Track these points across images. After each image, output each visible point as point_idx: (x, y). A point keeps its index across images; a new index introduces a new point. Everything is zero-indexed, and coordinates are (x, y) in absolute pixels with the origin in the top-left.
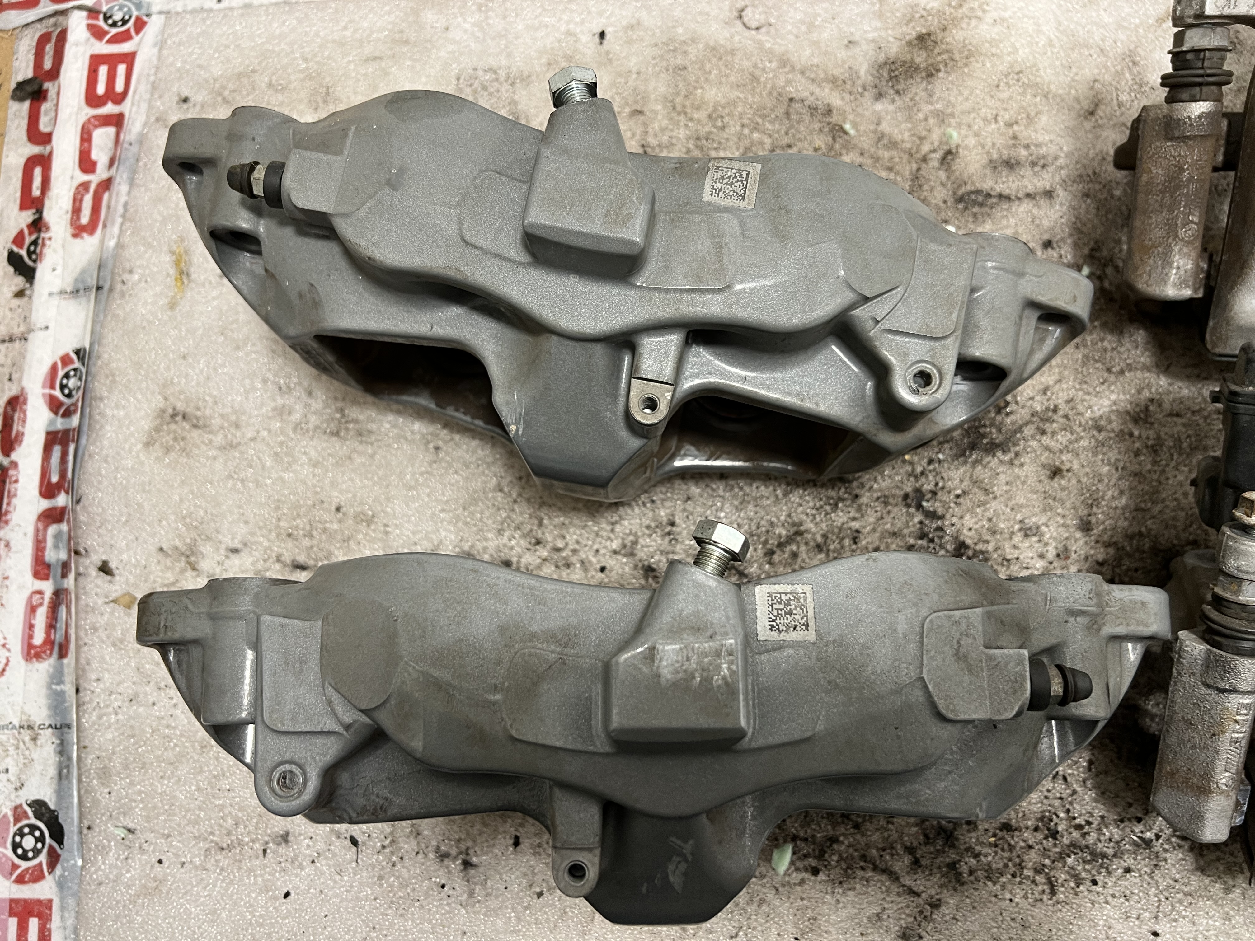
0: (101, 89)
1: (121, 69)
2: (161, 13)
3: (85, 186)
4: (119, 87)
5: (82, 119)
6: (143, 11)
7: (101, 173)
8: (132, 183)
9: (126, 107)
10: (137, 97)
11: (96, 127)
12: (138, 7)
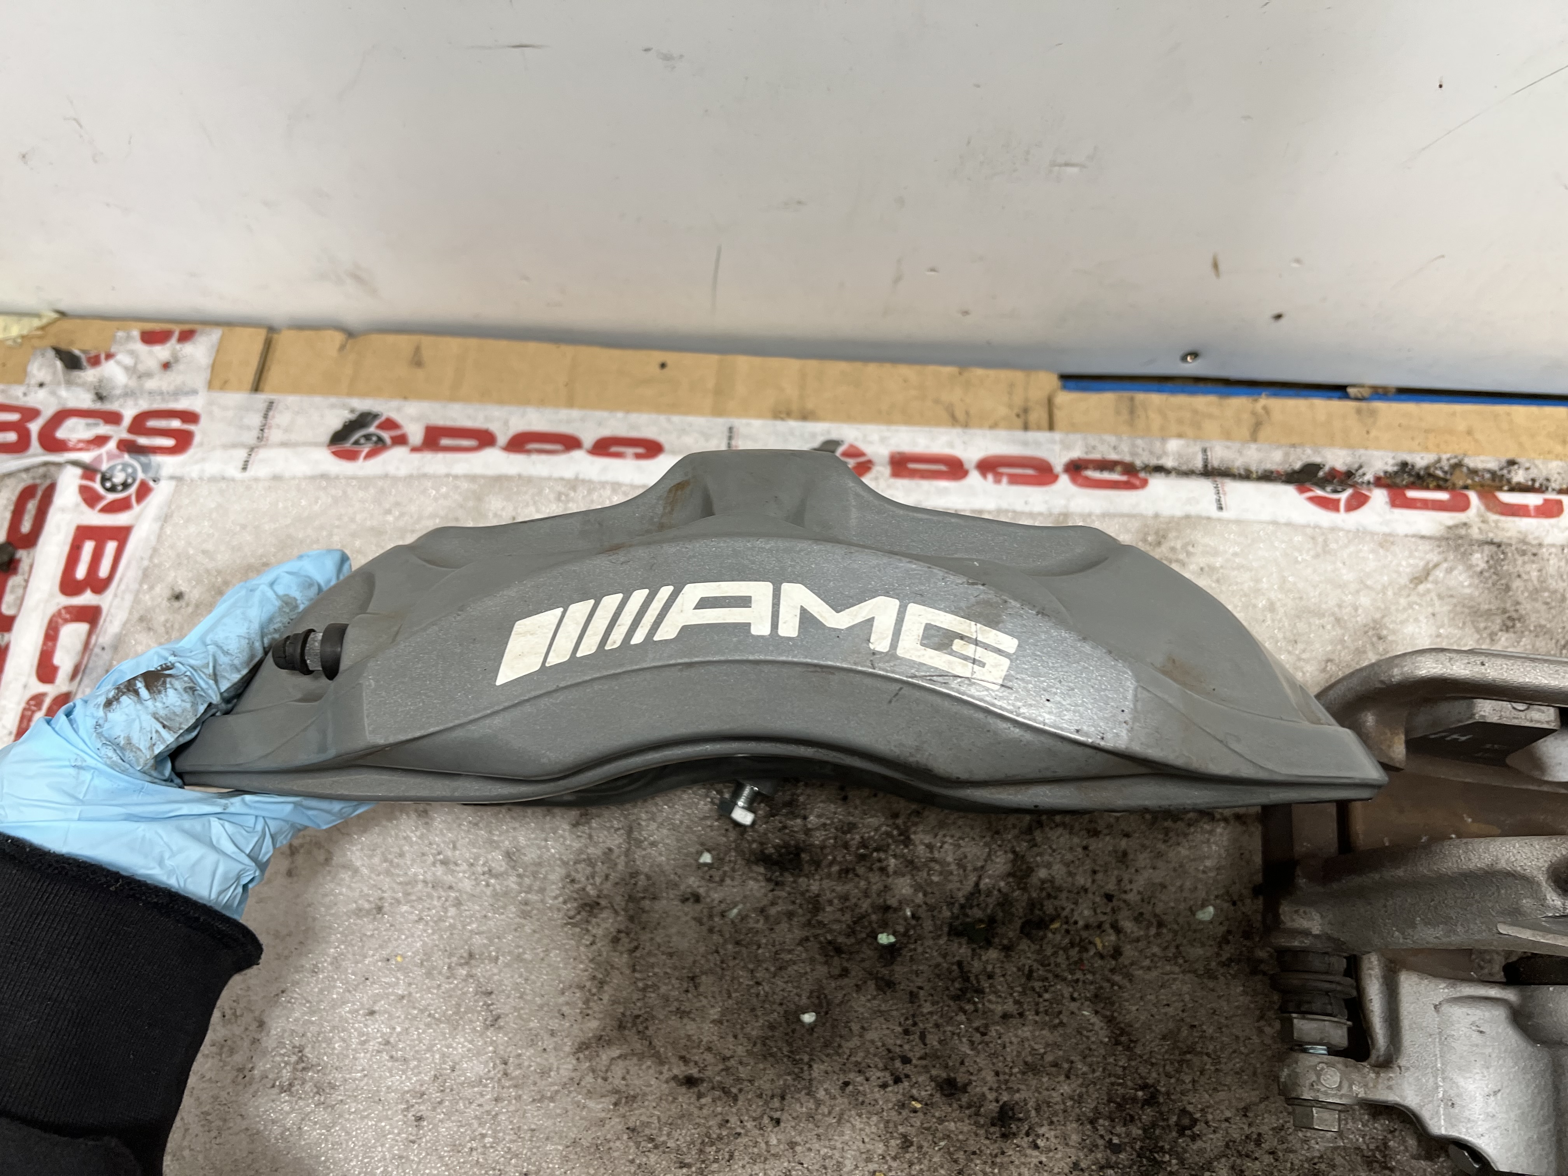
0: (81, 572)
1: (111, 547)
2: (172, 478)
3: (37, 700)
4: (104, 571)
5: (52, 609)
6: (151, 474)
7: (61, 684)
9: (105, 601)
10: (123, 587)
11: (66, 621)
12: (146, 468)
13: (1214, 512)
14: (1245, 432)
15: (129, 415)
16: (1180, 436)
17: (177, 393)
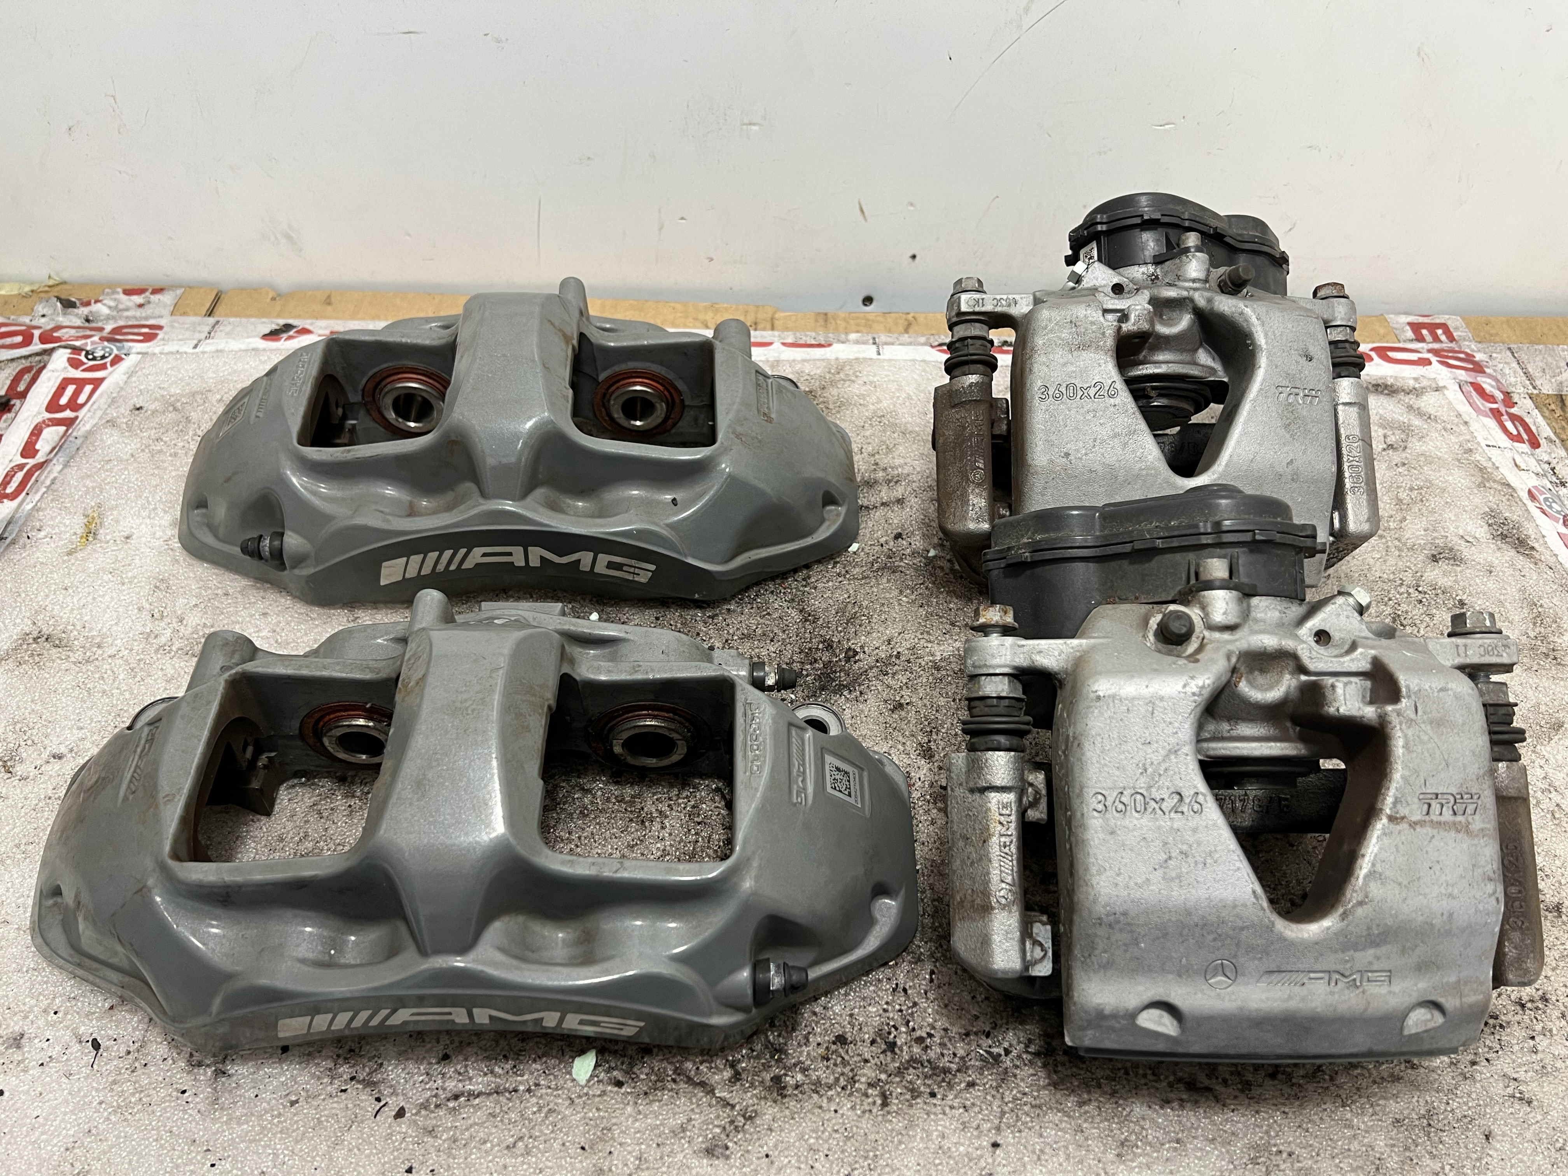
0: (63, 401)
1: (88, 387)
2: (138, 353)
3: (21, 467)
4: (81, 399)
5: (39, 419)
6: (124, 352)
7: (40, 458)
8: (66, 465)
9: (82, 413)
10: (95, 407)
11: (48, 426)
12: (118, 349)
13: (875, 356)
14: (901, 329)
15: (109, 328)
16: (858, 332)
17: (146, 318)
